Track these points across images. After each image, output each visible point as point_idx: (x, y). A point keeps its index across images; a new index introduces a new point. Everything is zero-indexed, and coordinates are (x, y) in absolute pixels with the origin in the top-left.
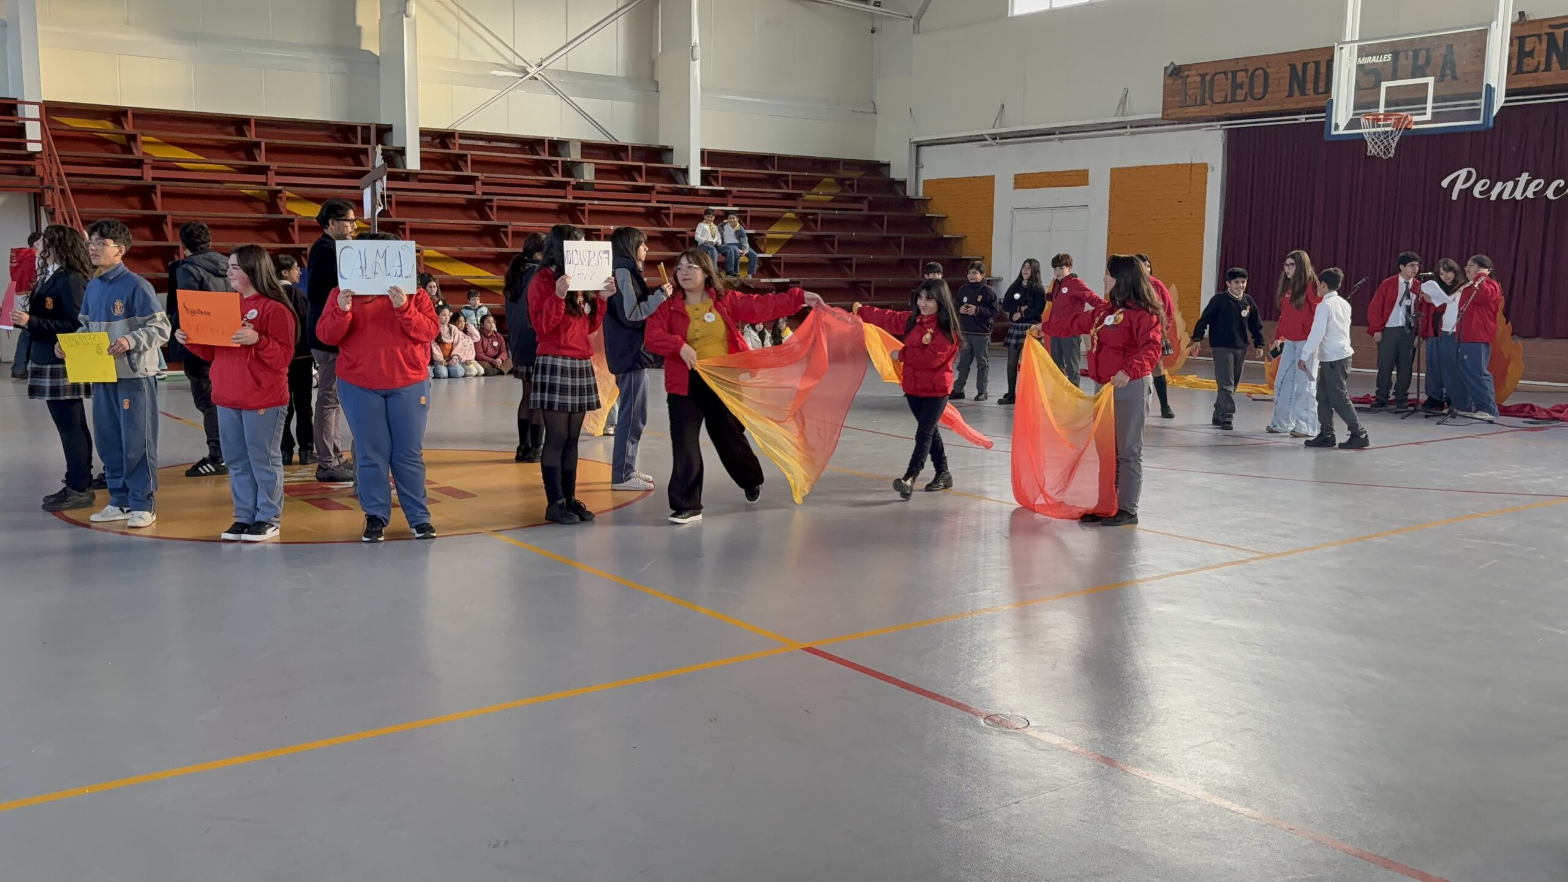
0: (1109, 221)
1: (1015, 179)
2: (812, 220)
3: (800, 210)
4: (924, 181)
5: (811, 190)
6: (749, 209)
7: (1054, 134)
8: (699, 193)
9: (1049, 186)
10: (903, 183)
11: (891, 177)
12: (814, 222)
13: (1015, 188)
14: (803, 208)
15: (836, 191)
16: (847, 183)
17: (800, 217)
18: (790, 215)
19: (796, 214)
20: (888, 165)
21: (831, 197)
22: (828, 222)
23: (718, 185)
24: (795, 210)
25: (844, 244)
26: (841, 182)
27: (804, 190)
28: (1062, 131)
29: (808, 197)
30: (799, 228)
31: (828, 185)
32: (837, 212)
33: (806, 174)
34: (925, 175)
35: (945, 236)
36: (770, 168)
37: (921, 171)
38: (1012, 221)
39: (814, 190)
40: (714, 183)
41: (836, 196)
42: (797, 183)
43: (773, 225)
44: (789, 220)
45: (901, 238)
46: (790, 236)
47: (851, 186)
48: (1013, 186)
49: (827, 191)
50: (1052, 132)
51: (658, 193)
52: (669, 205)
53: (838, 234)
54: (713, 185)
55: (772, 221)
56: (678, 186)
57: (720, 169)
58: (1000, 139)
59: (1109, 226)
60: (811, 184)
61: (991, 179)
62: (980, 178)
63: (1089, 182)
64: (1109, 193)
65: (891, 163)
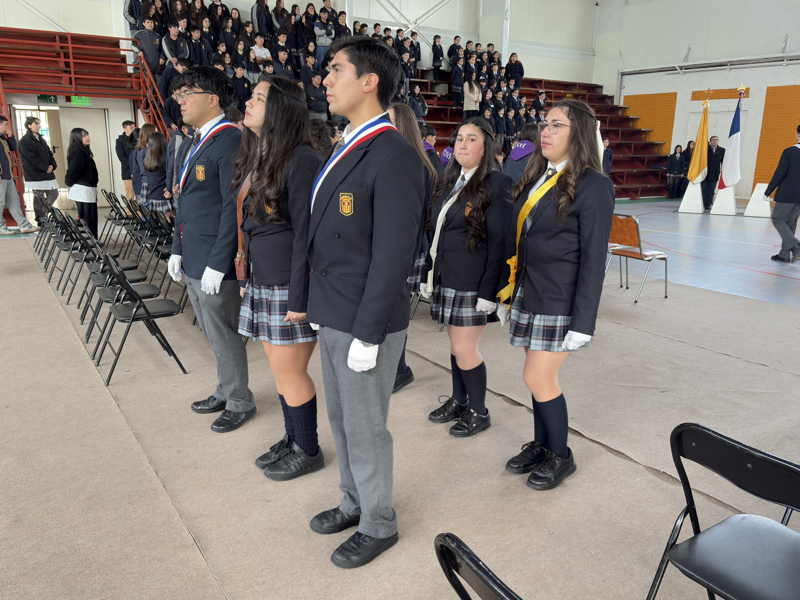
0: (763, 120)
1: (692, 94)
4: (625, 96)
7: (727, 65)
9: (719, 98)
10: (612, 98)
11: (603, 93)
13: (692, 100)
20: (602, 87)
28: (732, 63)
34: (627, 92)
35: (642, 130)
37: (623, 90)
38: (688, 121)
45: (620, 130)
48: (691, 98)
50: (725, 64)
58: (685, 69)
59: (762, 124)
61: (675, 94)
62: (666, 94)
63: (750, 96)
64: (764, 103)
65: (604, 86)
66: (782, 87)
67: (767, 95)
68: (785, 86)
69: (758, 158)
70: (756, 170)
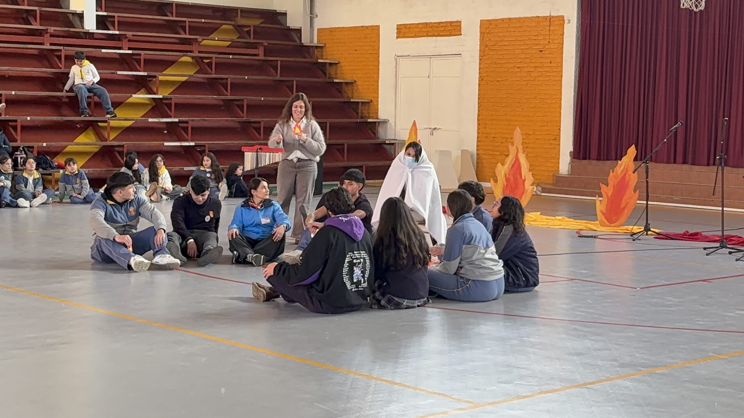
0: (480, 68)
1: (397, 29)
2: (207, 63)
3: (196, 54)
4: (318, 29)
5: (209, 36)
6: (142, 52)
8: (95, 36)
9: (427, 36)
10: (299, 31)
11: (288, 25)
12: (209, 66)
13: (397, 38)
14: (199, 52)
15: (234, 37)
16: (246, 29)
17: (197, 61)
18: (186, 59)
19: (193, 58)
20: (285, 14)
21: (229, 43)
22: (221, 66)
23: (115, 30)
24: (192, 54)
25: (236, 87)
26: (239, 28)
27: (200, 36)
29: (205, 42)
30: (194, 72)
31: (226, 31)
32: (231, 57)
33: (203, 21)
34: (320, 23)
35: (335, 81)
36: (169, 14)
37: (316, 20)
38: (396, 68)
39: (212, 36)
40: (111, 28)
41: (233, 41)
42: (194, 29)
43: (168, 67)
44: (186, 63)
45: (293, 81)
46: (184, 79)
47: (248, 32)
48: (396, 35)
49: (222, 37)
51: (52, 36)
52: (61, 48)
53: (230, 77)
54: (109, 29)
55: (168, 64)
56: (72, 29)
57: (116, 15)
59: (480, 73)
60: (208, 31)
61: (376, 28)
62: (367, 27)
63: (462, 33)
64: (479, 43)
65: (288, 12)
66: (497, 20)
67: (481, 33)
68: (500, 19)
69: (479, 124)
70: (478, 141)
